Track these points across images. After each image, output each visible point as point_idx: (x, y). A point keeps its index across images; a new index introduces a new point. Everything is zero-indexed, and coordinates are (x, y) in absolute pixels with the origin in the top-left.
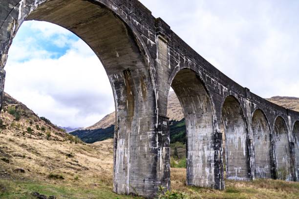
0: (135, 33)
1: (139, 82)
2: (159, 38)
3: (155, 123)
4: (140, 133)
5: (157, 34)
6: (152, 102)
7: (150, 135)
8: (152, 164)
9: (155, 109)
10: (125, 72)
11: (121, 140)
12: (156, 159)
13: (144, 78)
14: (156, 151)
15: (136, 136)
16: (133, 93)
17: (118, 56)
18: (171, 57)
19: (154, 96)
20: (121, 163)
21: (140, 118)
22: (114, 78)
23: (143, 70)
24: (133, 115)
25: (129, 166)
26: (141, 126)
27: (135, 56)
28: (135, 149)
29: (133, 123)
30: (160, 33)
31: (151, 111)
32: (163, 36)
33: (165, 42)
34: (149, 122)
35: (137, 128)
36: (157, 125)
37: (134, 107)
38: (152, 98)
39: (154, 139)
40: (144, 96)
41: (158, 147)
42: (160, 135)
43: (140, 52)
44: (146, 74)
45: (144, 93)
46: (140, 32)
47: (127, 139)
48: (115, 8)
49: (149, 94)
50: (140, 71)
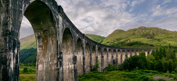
0: (53, 14)
1: (50, 36)
2: (60, 15)
3: (58, 55)
4: (50, 61)
5: (59, 13)
6: (56, 45)
7: (55, 62)
8: (56, 76)
9: (58, 49)
10: (44, 31)
11: (40, 65)
12: (58, 73)
13: (54, 34)
14: (58, 69)
15: (48, 62)
16: (47, 41)
17: (42, 24)
18: (63, 23)
19: (57, 43)
20: (40, 76)
21: (50, 54)
22: (38, 34)
23: (53, 30)
24: (46, 52)
25: (44, 77)
26: (51, 57)
27: (50, 24)
28: (48, 69)
29: (46, 56)
30: (60, 13)
31: (56, 50)
32: (61, 14)
33: (61, 16)
34: (54, 55)
35: (48, 59)
36: (58, 57)
37: (47, 48)
38: (57, 44)
39: (57, 64)
40: (53, 43)
41: (59, 67)
42: (60, 61)
43: (53, 22)
44: (54, 32)
45: (52, 41)
46: (54, 13)
47: (43, 64)
48: (47, 3)
49: (55, 42)
50: (51, 31)
